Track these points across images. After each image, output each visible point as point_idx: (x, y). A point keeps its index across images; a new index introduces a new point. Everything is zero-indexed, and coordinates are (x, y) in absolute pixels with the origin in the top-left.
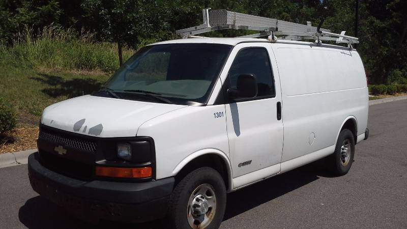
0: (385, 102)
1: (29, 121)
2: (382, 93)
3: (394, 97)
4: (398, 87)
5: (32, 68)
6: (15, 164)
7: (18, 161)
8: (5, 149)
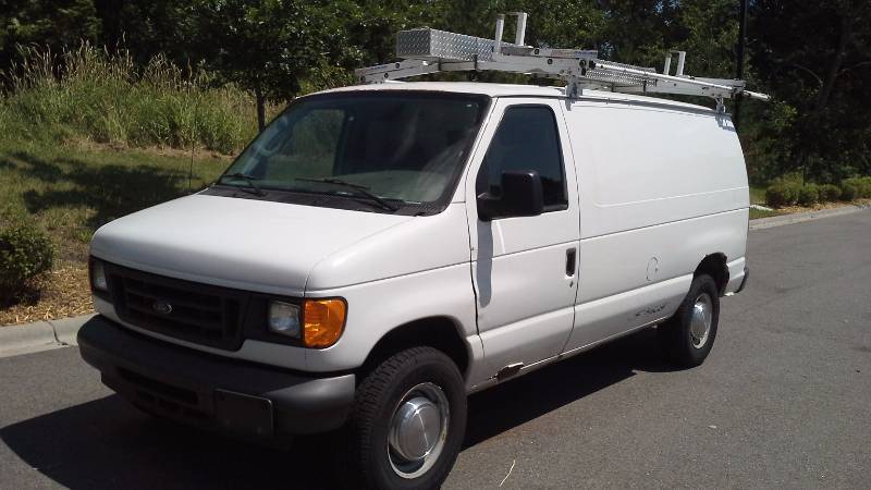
0: (795, 221)
1: (71, 254)
2: (789, 204)
3: (811, 211)
4: (819, 192)
5: (62, 142)
6: (56, 346)
7: (61, 339)
8: (31, 313)
